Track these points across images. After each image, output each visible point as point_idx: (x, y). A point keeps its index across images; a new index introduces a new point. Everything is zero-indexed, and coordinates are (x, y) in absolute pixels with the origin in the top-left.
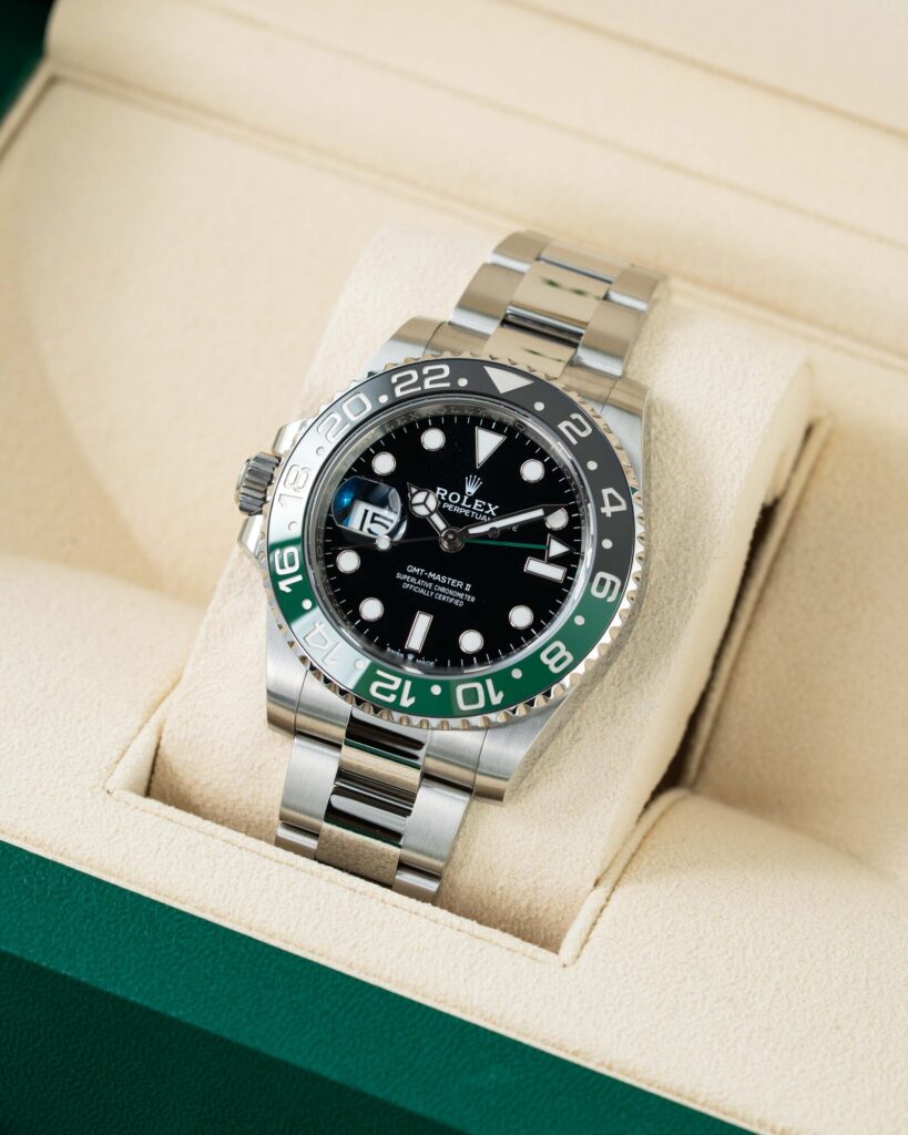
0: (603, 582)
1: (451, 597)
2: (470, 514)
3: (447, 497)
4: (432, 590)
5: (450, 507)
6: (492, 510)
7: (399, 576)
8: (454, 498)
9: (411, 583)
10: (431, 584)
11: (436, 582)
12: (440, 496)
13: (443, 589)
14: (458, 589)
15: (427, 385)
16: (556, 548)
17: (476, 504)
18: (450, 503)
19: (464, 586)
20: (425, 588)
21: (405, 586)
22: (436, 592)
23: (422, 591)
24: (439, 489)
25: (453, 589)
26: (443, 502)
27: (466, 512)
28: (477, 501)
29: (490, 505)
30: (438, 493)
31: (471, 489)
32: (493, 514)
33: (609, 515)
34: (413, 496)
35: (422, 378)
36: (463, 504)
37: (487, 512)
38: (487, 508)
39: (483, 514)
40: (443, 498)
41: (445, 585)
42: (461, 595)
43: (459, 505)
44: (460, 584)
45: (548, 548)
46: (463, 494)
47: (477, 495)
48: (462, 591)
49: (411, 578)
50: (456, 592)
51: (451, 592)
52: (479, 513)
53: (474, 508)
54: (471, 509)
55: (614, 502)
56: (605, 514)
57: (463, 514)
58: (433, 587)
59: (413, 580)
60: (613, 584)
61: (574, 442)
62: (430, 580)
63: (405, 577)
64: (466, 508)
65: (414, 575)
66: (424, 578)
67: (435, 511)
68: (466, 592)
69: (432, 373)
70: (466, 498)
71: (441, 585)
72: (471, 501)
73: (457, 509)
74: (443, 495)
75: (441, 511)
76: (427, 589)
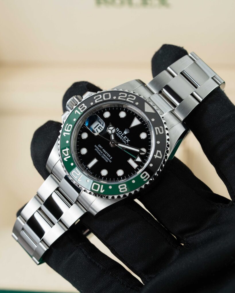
0: (145, 174)
1: (106, 158)
2: (122, 139)
3: (118, 131)
4: (102, 154)
5: (118, 134)
6: (128, 141)
7: (95, 146)
8: (120, 133)
9: (97, 149)
10: (102, 152)
11: (104, 152)
12: (117, 130)
13: (105, 155)
14: (108, 157)
15: (127, 100)
16: (139, 159)
17: (125, 137)
18: (118, 133)
19: (110, 157)
20: (100, 152)
21: (96, 149)
22: (103, 155)
23: (99, 153)
24: (117, 128)
25: (107, 156)
26: (117, 132)
27: (121, 138)
28: (125, 136)
29: (128, 139)
30: (117, 129)
31: (125, 133)
32: (128, 142)
33: (156, 158)
34: (110, 127)
35: (127, 97)
36: (121, 136)
37: (126, 141)
38: (127, 139)
39: (125, 141)
40: (117, 131)
41: (106, 154)
42: (108, 159)
43: (120, 135)
44: (110, 156)
45: (136, 158)
46: (123, 133)
47: (126, 135)
48: (109, 158)
49: (98, 148)
50: (107, 158)
51: (106, 157)
52: (124, 140)
53: (124, 138)
54: (123, 138)
55: (159, 155)
56: (155, 157)
57: (120, 138)
58: (102, 153)
59: (98, 149)
60: (147, 176)
61: (157, 134)
62: (103, 151)
63: (97, 147)
64: (122, 137)
65: (99, 148)
66: (101, 150)
67: (113, 134)
68: (110, 159)
69: (131, 97)
70: (123, 134)
71: (105, 154)
72: (124, 136)
73: (119, 136)
74: (118, 130)
75: (115, 134)
76: (101, 153)
